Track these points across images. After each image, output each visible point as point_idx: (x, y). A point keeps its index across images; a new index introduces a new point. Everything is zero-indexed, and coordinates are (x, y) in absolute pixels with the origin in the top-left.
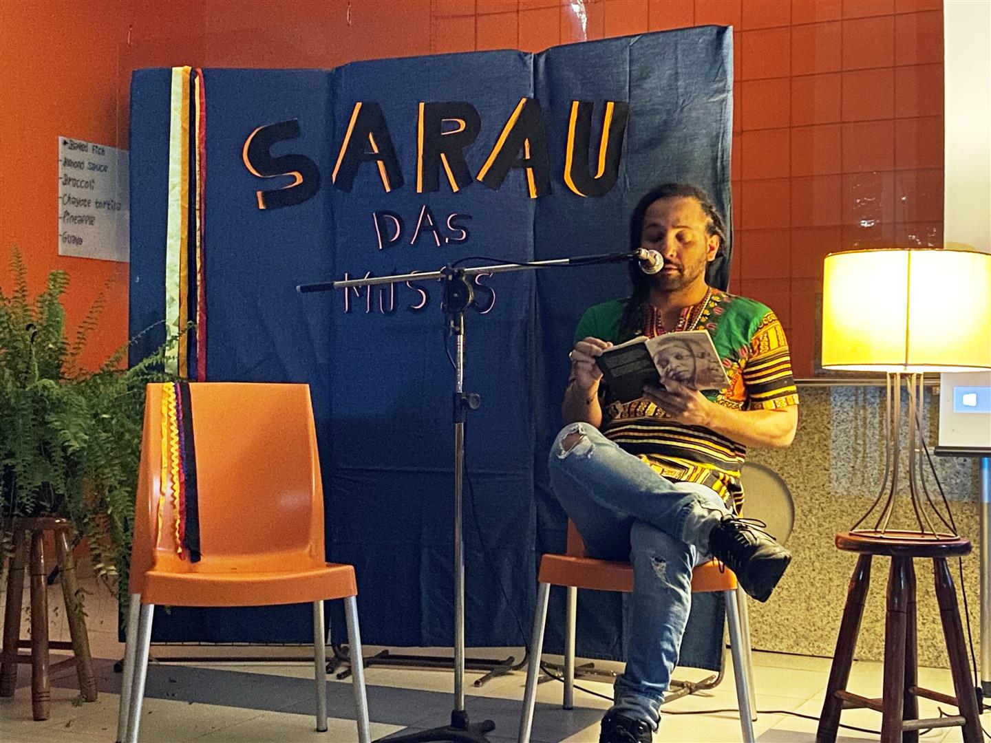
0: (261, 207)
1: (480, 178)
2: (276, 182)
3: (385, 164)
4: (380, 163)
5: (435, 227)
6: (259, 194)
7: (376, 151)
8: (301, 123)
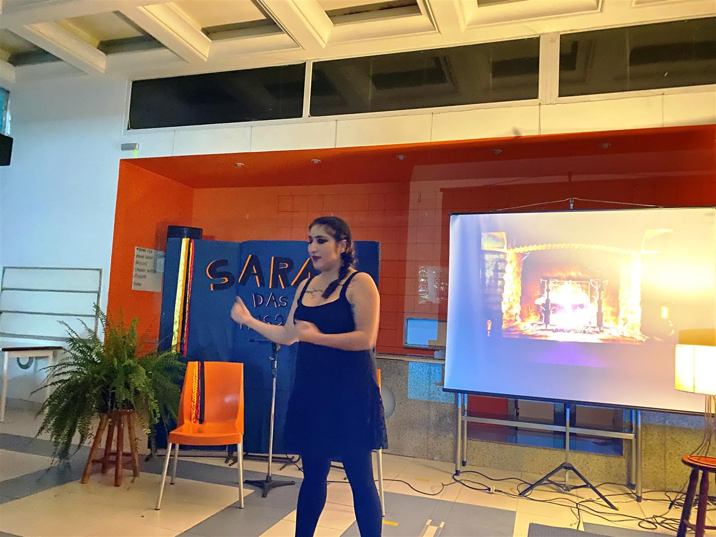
0: (212, 289)
1: (292, 285)
2: (218, 281)
4: (257, 277)
5: (275, 300)
6: (211, 285)
7: (255, 272)
8: (229, 261)
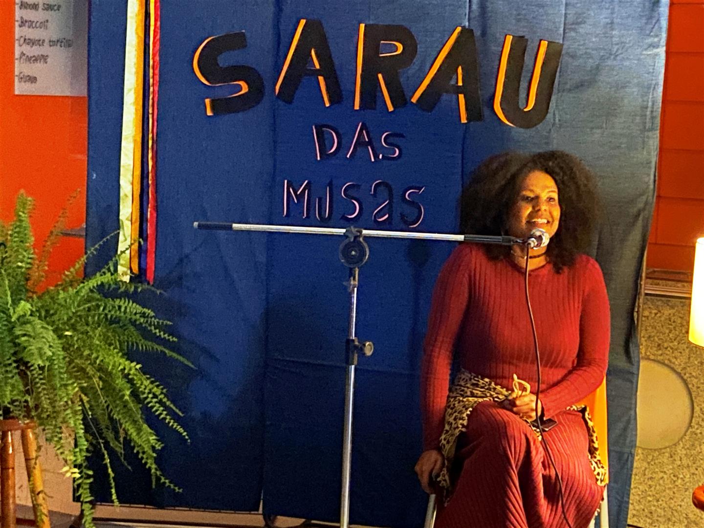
0: (209, 113)
1: (414, 100)
2: (223, 90)
3: (325, 79)
4: (321, 78)
5: (370, 143)
6: (207, 101)
7: (318, 67)
8: (248, 35)
